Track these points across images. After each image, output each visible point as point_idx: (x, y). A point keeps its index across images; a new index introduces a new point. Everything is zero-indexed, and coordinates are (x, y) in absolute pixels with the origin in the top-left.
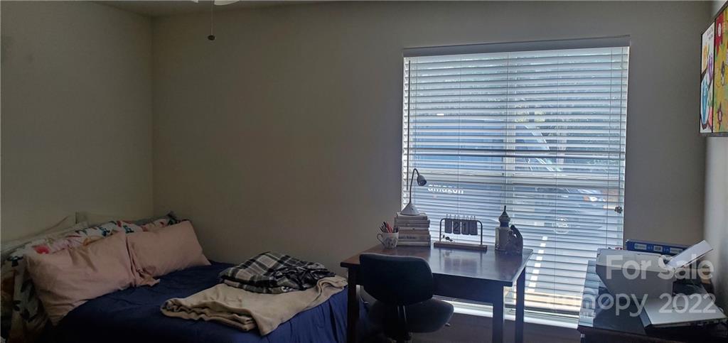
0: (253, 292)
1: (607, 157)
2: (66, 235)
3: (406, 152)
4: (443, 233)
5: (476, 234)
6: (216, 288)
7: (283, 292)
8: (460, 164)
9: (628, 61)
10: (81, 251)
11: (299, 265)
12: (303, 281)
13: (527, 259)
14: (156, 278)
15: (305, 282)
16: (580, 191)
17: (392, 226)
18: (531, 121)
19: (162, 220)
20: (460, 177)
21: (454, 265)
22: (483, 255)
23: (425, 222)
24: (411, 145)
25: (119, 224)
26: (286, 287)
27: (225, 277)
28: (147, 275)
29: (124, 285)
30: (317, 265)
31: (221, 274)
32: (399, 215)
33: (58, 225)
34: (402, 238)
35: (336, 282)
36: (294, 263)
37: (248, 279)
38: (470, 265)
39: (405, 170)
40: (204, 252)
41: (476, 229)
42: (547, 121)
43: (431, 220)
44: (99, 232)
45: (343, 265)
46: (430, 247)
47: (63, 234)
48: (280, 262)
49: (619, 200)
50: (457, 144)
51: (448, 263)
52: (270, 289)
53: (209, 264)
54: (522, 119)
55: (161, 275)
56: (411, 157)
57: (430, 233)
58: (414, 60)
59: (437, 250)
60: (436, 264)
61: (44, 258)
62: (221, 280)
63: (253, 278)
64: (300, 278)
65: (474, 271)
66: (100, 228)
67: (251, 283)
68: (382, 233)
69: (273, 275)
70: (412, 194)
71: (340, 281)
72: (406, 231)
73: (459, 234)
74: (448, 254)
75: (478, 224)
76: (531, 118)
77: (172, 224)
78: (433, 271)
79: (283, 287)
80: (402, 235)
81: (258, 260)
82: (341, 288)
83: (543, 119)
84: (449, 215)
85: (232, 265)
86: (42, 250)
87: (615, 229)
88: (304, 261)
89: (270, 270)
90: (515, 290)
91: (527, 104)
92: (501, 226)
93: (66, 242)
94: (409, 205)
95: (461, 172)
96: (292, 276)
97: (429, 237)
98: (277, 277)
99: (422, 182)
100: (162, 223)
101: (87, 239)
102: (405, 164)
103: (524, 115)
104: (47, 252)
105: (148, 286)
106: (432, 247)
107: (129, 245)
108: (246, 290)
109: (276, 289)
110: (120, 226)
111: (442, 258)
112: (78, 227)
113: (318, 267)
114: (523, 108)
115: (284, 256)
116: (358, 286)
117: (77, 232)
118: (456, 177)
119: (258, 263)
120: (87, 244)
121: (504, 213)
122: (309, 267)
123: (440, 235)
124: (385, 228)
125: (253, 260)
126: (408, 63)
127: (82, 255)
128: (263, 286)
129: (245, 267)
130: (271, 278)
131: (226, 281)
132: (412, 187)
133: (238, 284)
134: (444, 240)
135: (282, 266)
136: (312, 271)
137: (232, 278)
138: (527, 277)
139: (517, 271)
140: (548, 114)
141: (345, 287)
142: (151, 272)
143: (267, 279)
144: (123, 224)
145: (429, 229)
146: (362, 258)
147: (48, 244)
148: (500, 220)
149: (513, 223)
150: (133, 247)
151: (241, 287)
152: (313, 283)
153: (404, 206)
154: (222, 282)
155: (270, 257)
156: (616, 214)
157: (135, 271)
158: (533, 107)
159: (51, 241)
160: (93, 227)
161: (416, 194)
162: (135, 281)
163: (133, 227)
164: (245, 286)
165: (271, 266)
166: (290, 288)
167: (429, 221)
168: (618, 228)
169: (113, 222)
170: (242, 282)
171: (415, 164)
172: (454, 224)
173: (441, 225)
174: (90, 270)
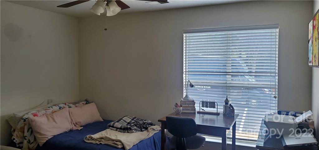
0: (121, 132)
1: (270, 75)
2: (45, 109)
3: (185, 73)
4: (201, 107)
5: (215, 108)
6: (106, 131)
7: (134, 132)
8: (208, 78)
9: (278, 34)
10: (51, 116)
11: (140, 121)
12: (142, 128)
13: (236, 118)
14: (81, 126)
15: (143, 128)
16: (263, 89)
17: (179, 105)
18: (240, 57)
19: (83, 102)
20: (208, 84)
21: (206, 121)
22: (218, 116)
23: (193, 103)
24: (187, 70)
25: (66, 104)
26: (135, 130)
27: (110, 126)
28: (77, 125)
29: (68, 130)
30: (148, 121)
31: (108, 125)
32: (182, 100)
33: (41, 105)
34: (184, 109)
35: (156, 128)
36: (138, 120)
37: (120, 127)
38: (212, 121)
39: (184, 81)
40: (100, 116)
41: (215, 105)
42: (247, 57)
43: (196, 102)
44: (58, 108)
45: (159, 121)
46: (195, 113)
47: (43, 109)
48: (133, 120)
49: (275, 93)
50: (206, 70)
51: (203, 120)
52: (129, 131)
53: (103, 121)
54: (236, 56)
55: (83, 125)
56: (187, 75)
57: (196, 107)
58: (188, 35)
59: (199, 115)
60: (198, 120)
61: (36, 118)
62: (108, 127)
63: (121, 126)
64: (141, 126)
65: (214, 123)
66: (58, 106)
67: (121, 128)
68: (175, 107)
69: (130, 125)
70: (188, 91)
71: (158, 128)
72: (185, 106)
73: (208, 107)
74: (203, 116)
75: (216, 103)
76: (240, 56)
77: (87, 104)
78: (197, 123)
79: (134, 130)
80: (184, 108)
81: (123, 119)
82: (158, 130)
83: (245, 56)
84: (203, 100)
85: (113, 121)
86: (35, 115)
87: (274, 105)
88: (142, 119)
89: (129, 123)
90: (232, 131)
91: (238, 50)
92: (225, 104)
93: (45, 112)
94: (186, 96)
95: (208, 81)
96: (138, 125)
97: (195, 109)
98: (132, 126)
99: (192, 86)
100: (83, 103)
101: (53, 111)
102: (184, 78)
103: (237, 54)
104: (37, 116)
105: (78, 130)
106: (196, 113)
107: (70, 113)
108: (119, 131)
109: (131, 131)
110: (66, 105)
111: (201, 118)
112: (49, 105)
113: (149, 122)
114: (237, 51)
115: (134, 117)
116: (165, 130)
117: (49, 107)
118: (206, 83)
119: (123, 120)
120: (53, 113)
121: (227, 99)
122: (145, 122)
123: (200, 108)
124: (177, 105)
125: (121, 119)
126: (185, 36)
127: (51, 117)
128: (126, 130)
129: (118, 122)
130: (129, 127)
131: (110, 128)
132: (188, 88)
133: (115, 129)
134: (201, 110)
135: (133, 121)
136: (146, 124)
137: (113, 127)
138: (237, 125)
139: (232, 123)
140: (248, 54)
141: (160, 130)
142: (79, 124)
143: (127, 127)
144: (67, 104)
145: (195, 106)
146: (167, 118)
147: (38, 113)
148: (225, 102)
149: (231, 103)
150: (71, 113)
151: (116, 130)
152: (146, 128)
153: (184, 96)
154: (109, 128)
155: (128, 117)
156: (274, 99)
157: (72, 124)
158: (241, 51)
159: (39, 111)
160: (55, 105)
161: (190, 91)
162: (73, 128)
163: (71, 105)
164: (118, 130)
165: (129, 121)
166: (137, 130)
167: (195, 102)
168: (275, 105)
169: (63, 103)
170: (117, 128)
171: (189, 78)
172: (206, 103)
173: (200, 104)
174: (54, 123)
